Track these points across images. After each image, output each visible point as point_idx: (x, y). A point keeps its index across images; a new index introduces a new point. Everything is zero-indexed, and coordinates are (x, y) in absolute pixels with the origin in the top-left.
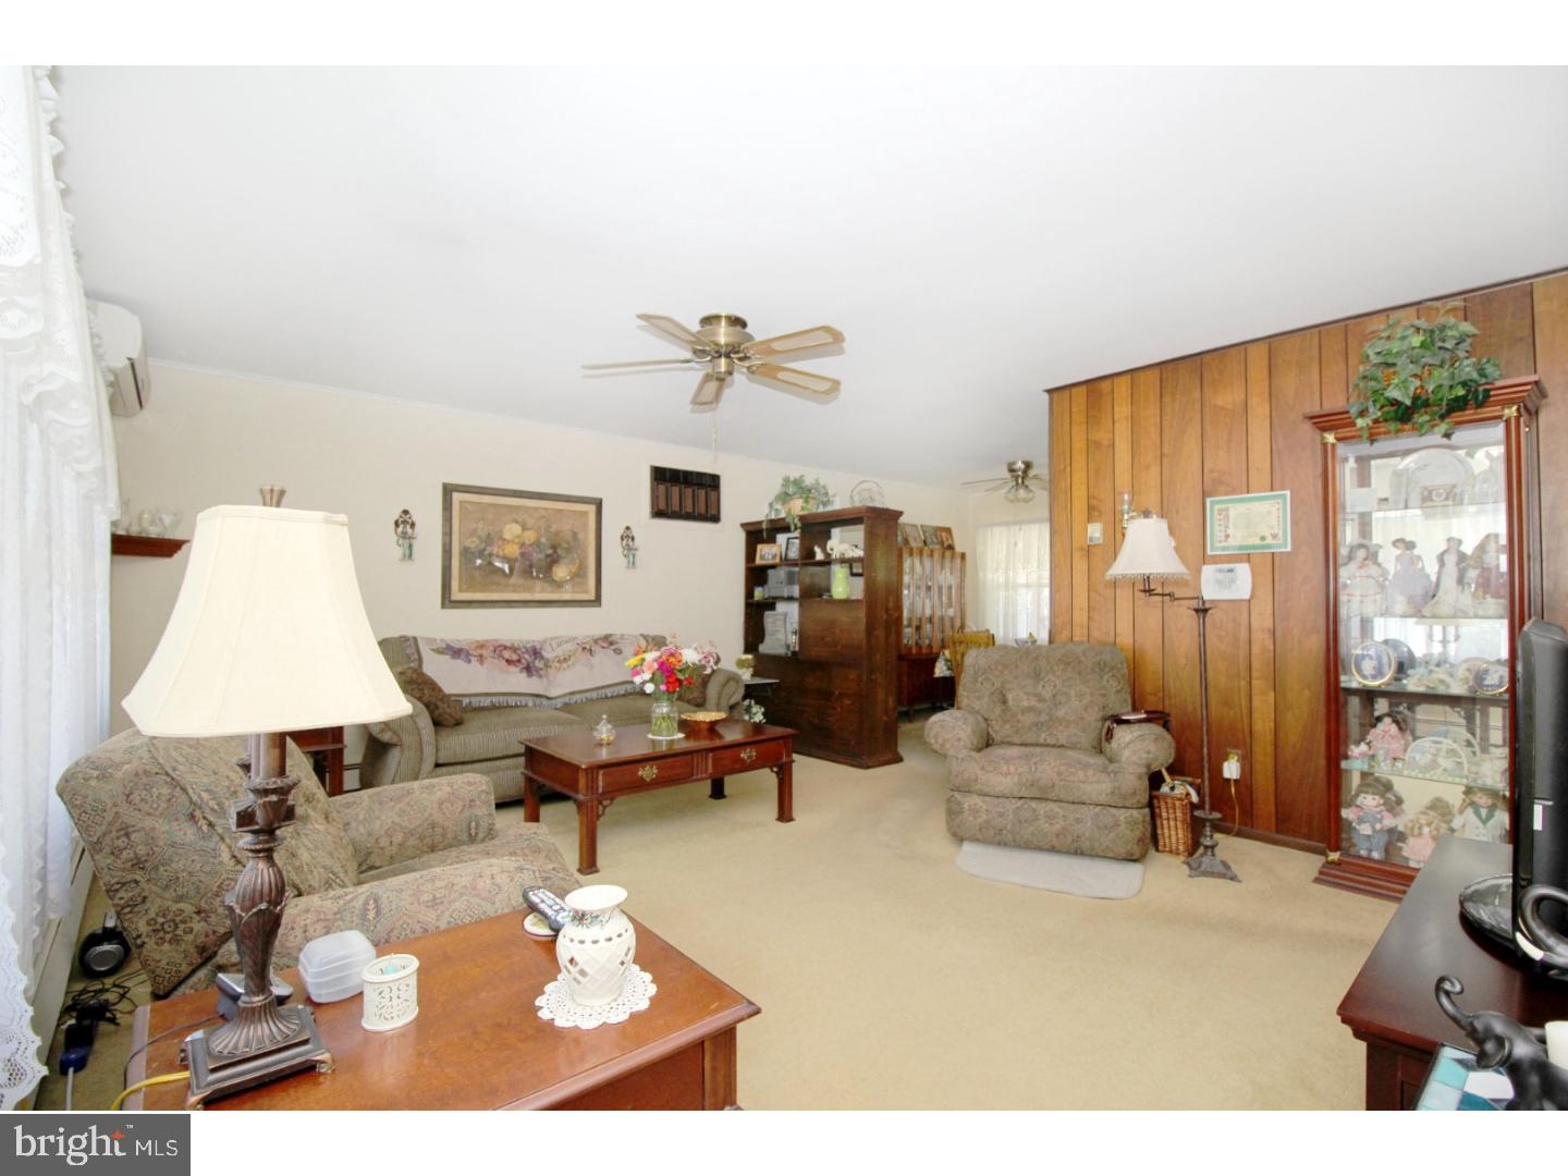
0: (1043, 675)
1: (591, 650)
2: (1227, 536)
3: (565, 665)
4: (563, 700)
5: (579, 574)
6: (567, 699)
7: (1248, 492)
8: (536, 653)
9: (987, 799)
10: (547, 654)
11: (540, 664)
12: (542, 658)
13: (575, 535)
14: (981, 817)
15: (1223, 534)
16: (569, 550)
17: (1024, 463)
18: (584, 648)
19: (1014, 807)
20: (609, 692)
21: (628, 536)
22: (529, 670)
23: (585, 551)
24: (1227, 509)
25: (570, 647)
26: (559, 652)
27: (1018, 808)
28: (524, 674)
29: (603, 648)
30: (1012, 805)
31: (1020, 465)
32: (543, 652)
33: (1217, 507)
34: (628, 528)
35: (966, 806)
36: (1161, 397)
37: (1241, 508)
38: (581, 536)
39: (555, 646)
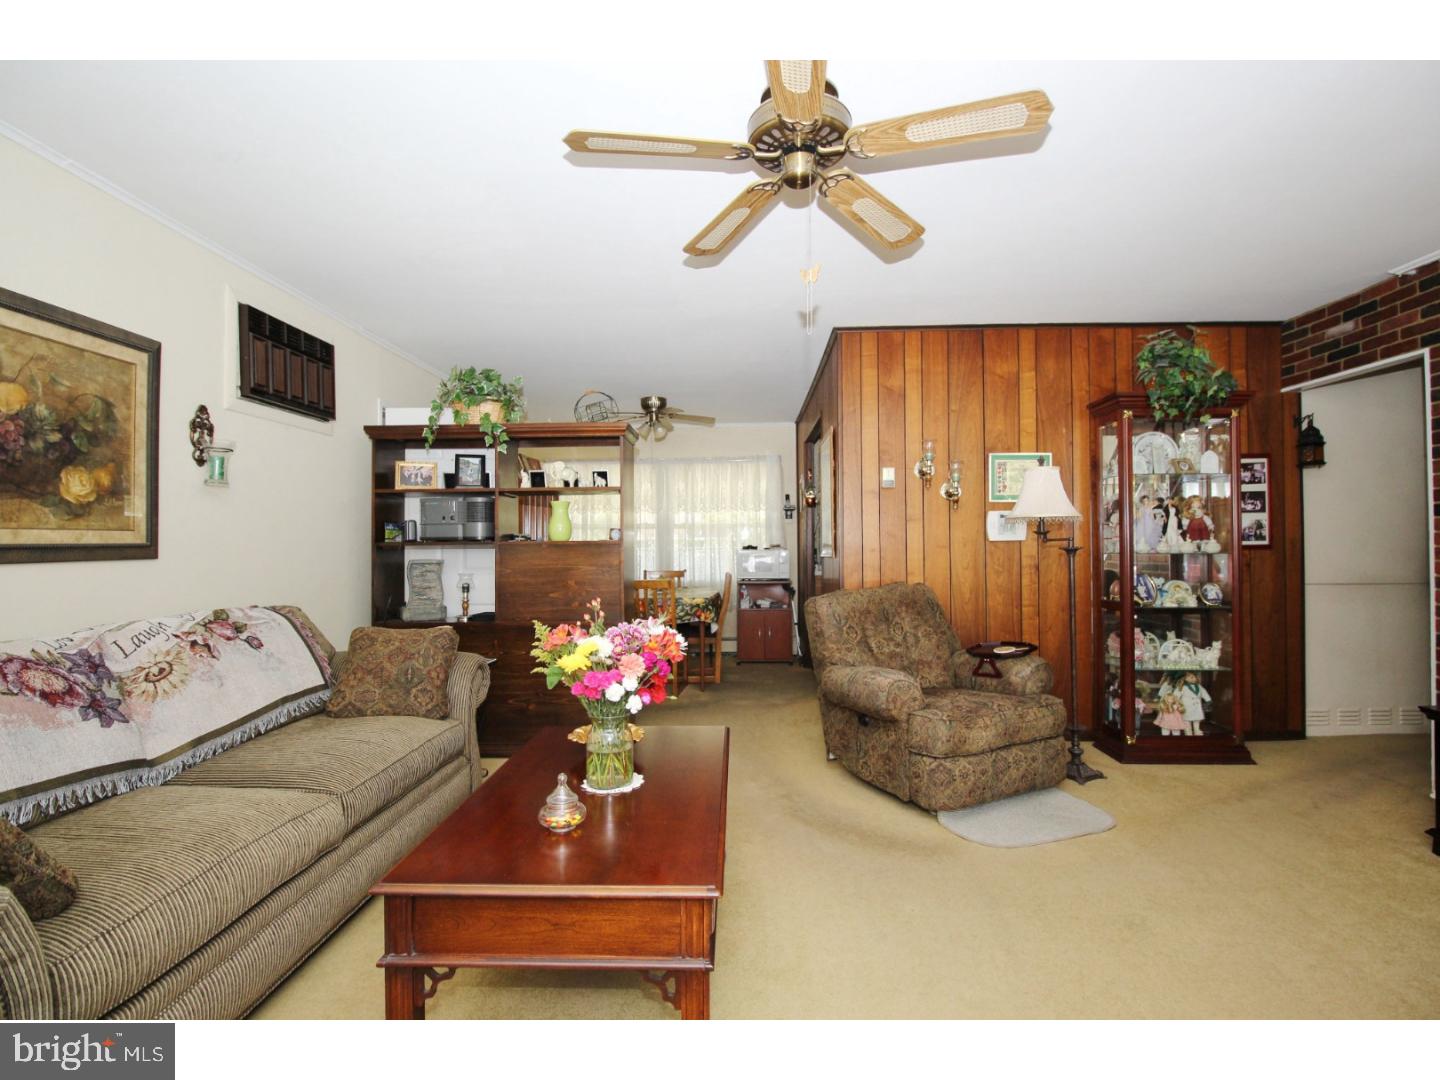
0: (891, 618)
1: (207, 646)
2: (1005, 487)
3: (164, 684)
4: (178, 762)
5: (116, 492)
6: (187, 757)
7: (1019, 451)
8: (94, 665)
9: (971, 759)
10: (116, 665)
11: (112, 692)
12: (110, 677)
13: (108, 406)
14: (969, 780)
15: (1001, 484)
16: (94, 438)
17: (661, 399)
18: (194, 644)
19: (991, 760)
20: (261, 724)
21: (202, 424)
22: (100, 709)
23: (125, 442)
24: (1005, 464)
25: (159, 645)
26: (143, 657)
27: (994, 761)
28: (95, 722)
29: (229, 639)
30: (988, 760)
31: (655, 402)
32: (108, 664)
33: (997, 461)
34: (203, 409)
35: (957, 773)
36: (948, 358)
37: (1017, 464)
38: (119, 412)
39: (129, 647)
